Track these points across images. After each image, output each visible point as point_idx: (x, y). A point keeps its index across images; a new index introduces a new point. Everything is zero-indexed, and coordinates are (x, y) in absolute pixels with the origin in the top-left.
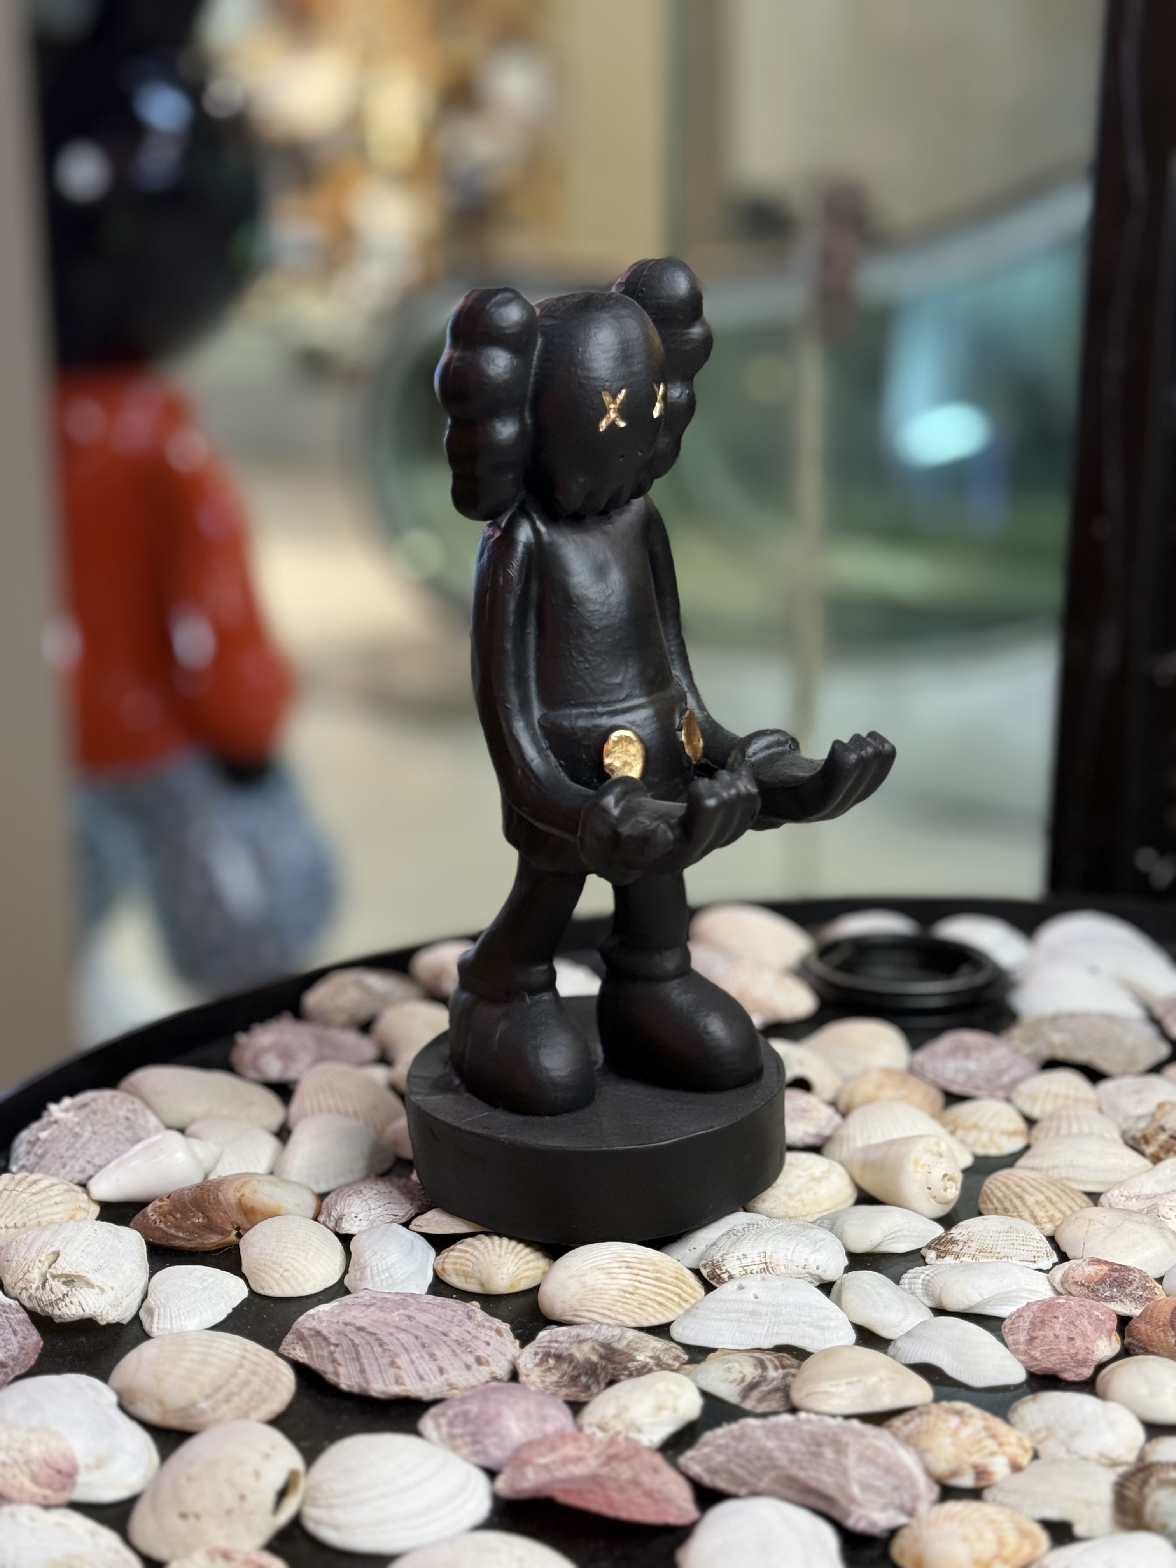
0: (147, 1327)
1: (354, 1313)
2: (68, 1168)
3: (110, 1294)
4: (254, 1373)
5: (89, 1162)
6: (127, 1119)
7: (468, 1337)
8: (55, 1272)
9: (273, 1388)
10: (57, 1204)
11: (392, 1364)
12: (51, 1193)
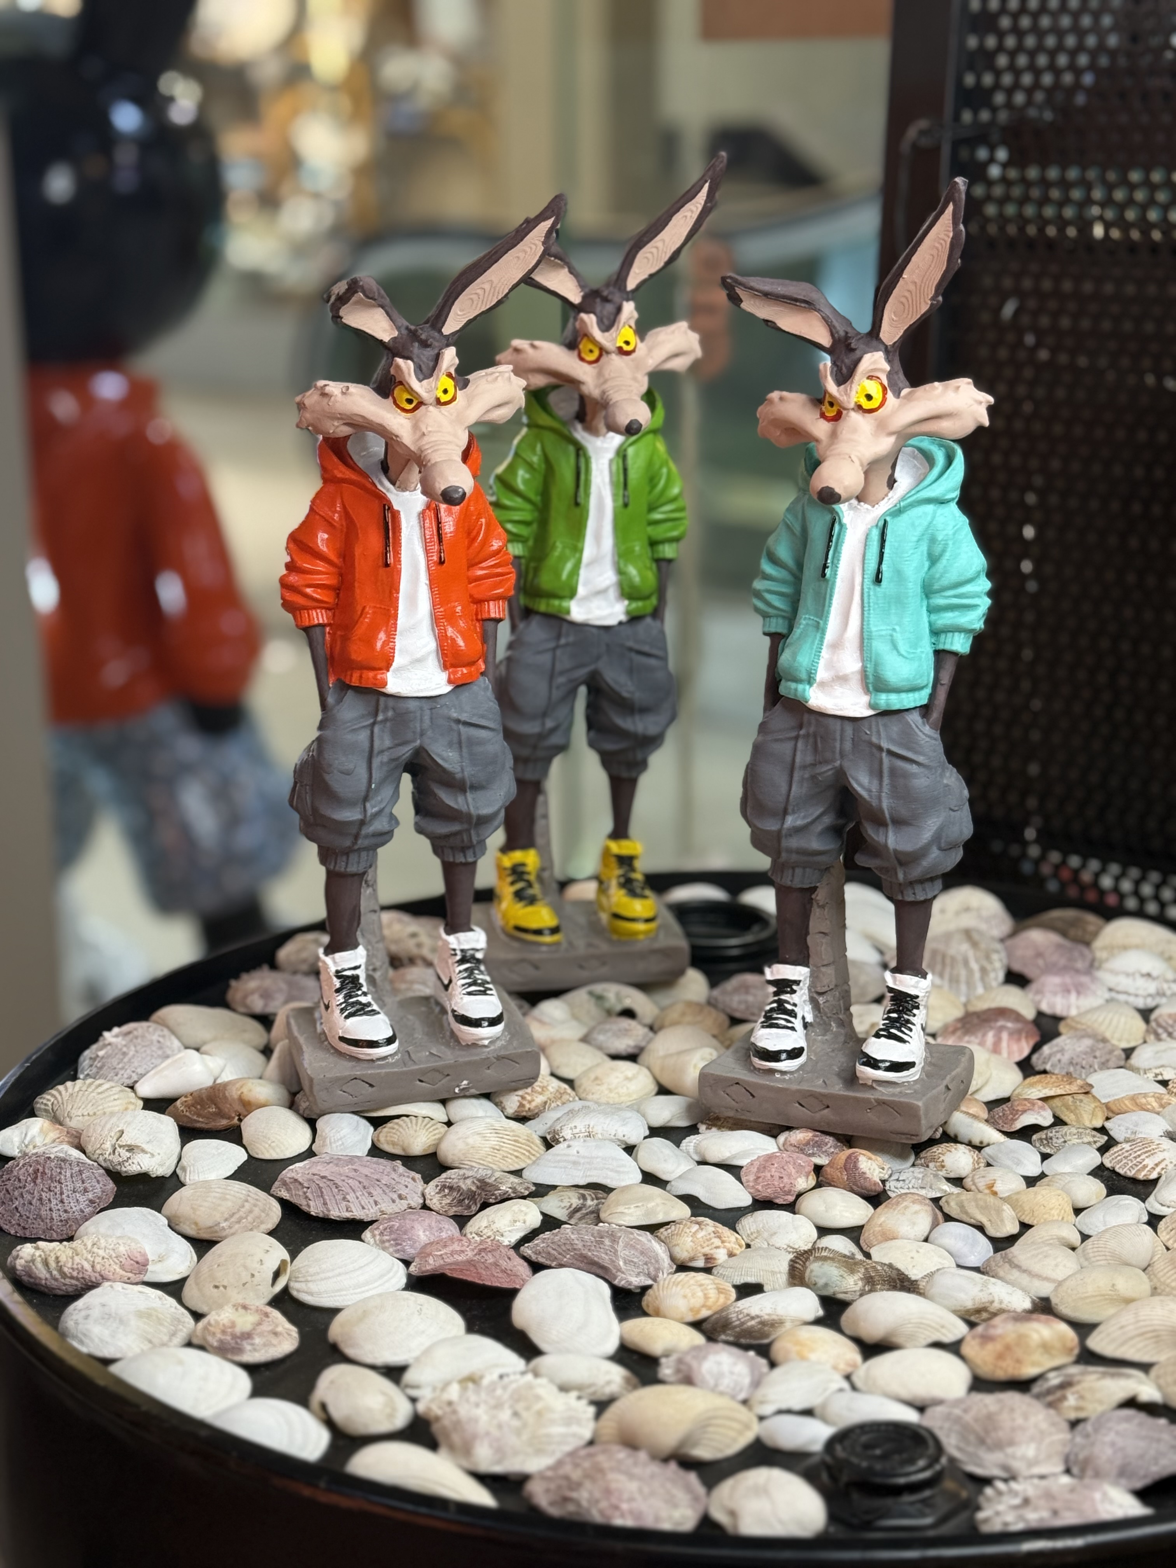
0: (182, 1179)
1: (318, 1168)
2: (119, 1076)
3: (157, 1157)
4: (255, 1205)
5: (133, 1072)
6: (159, 1042)
7: (393, 1182)
8: (121, 1143)
9: (268, 1215)
10: (115, 1100)
11: (344, 1199)
12: (111, 1093)
